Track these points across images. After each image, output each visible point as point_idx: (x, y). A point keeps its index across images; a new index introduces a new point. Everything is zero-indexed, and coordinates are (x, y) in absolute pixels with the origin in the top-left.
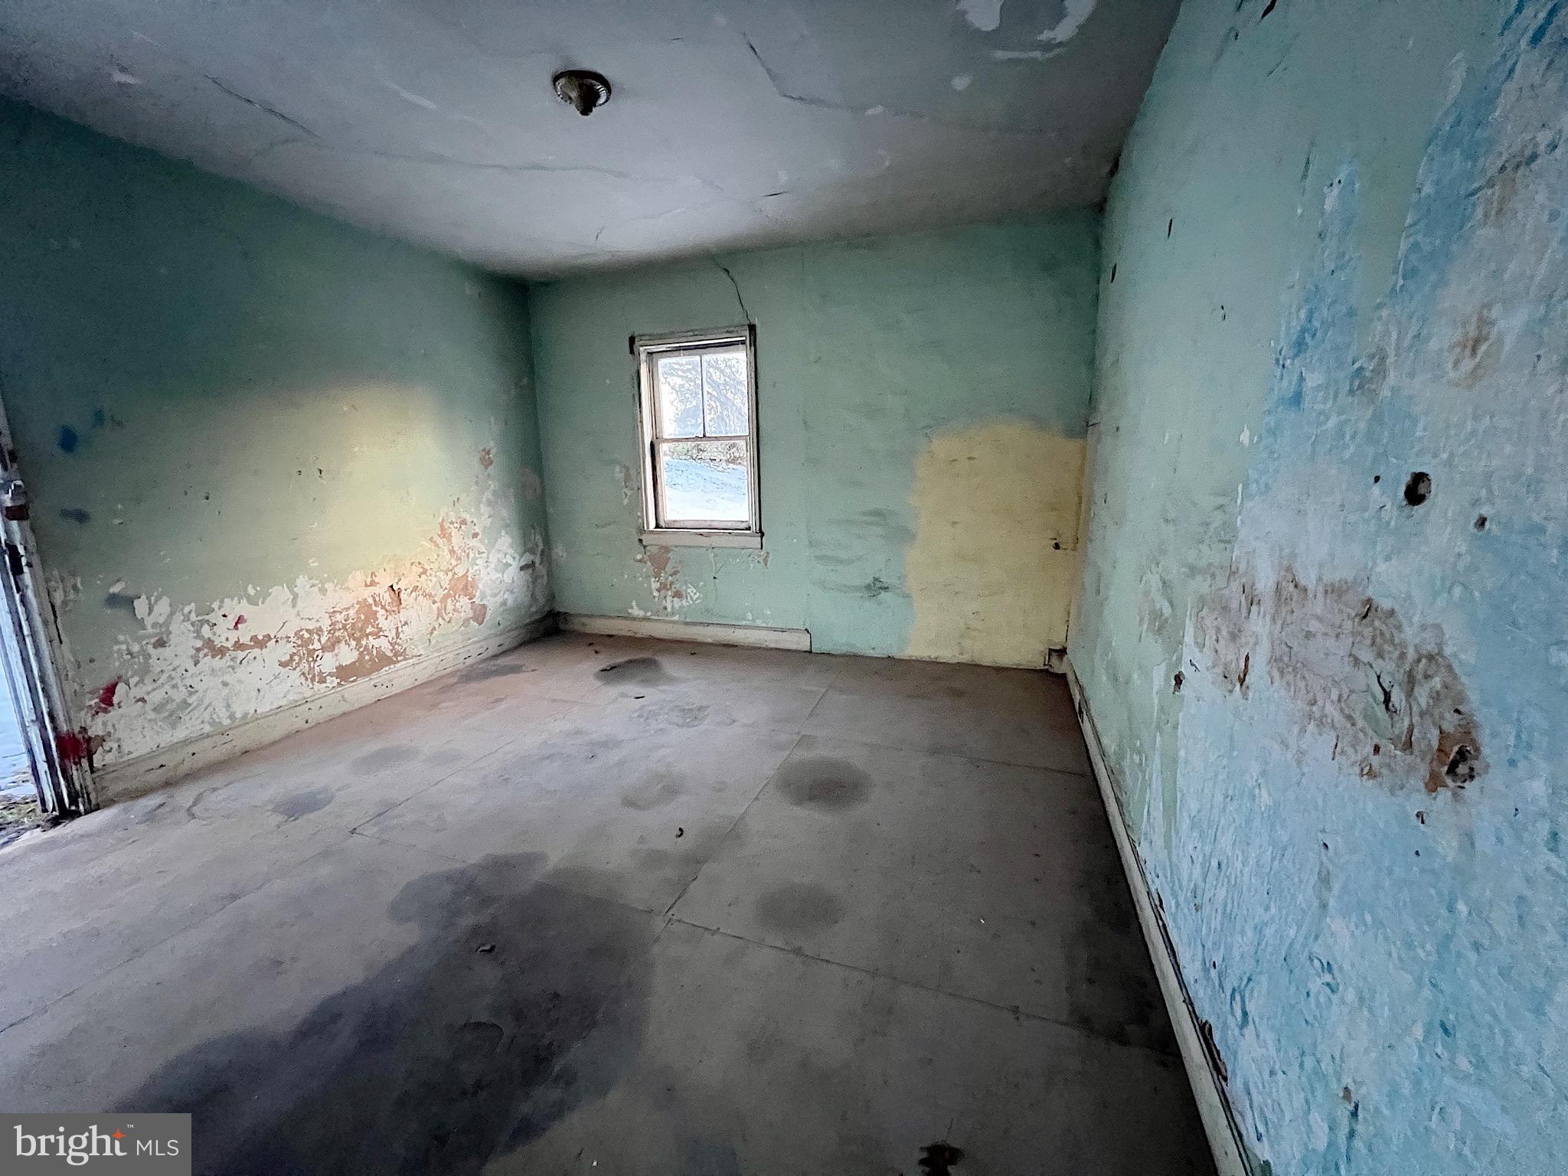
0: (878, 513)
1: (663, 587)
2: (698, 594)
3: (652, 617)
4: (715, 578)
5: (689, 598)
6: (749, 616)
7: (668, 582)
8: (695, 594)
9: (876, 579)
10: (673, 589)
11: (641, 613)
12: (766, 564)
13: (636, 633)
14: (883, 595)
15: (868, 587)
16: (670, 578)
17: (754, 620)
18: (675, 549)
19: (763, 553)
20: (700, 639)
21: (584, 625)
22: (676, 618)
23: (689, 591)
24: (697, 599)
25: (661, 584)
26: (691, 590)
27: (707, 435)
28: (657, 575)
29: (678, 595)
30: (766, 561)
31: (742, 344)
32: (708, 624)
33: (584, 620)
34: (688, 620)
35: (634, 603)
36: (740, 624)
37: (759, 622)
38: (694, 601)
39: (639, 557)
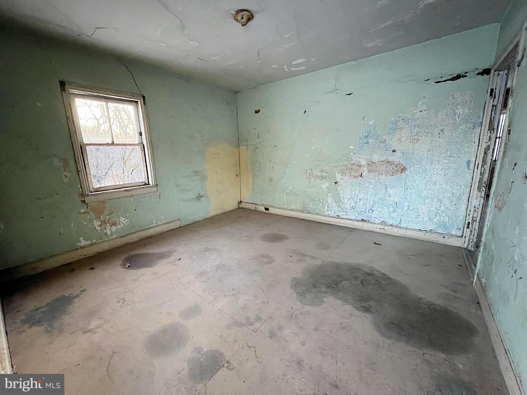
0: (196, 172)
1: (103, 222)
2: (126, 220)
3: (97, 242)
4: (135, 210)
5: (121, 223)
6: (155, 222)
7: (107, 220)
8: (125, 220)
9: (199, 194)
10: (110, 222)
11: (89, 242)
12: (160, 198)
13: (86, 255)
14: (202, 199)
15: (197, 197)
16: (107, 217)
17: (157, 223)
18: (109, 201)
19: (158, 193)
20: (131, 241)
21: (34, 268)
22: (114, 236)
23: (121, 220)
24: (126, 223)
25: (101, 222)
26: (122, 219)
27: (115, 142)
28: (98, 218)
29: (114, 224)
30: (159, 197)
31: (135, 102)
32: (135, 232)
33: (34, 265)
34: (122, 235)
35: (81, 238)
36: (151, 227)
37: (159, 223)
38: (124, 225)
39: (83, 211)
